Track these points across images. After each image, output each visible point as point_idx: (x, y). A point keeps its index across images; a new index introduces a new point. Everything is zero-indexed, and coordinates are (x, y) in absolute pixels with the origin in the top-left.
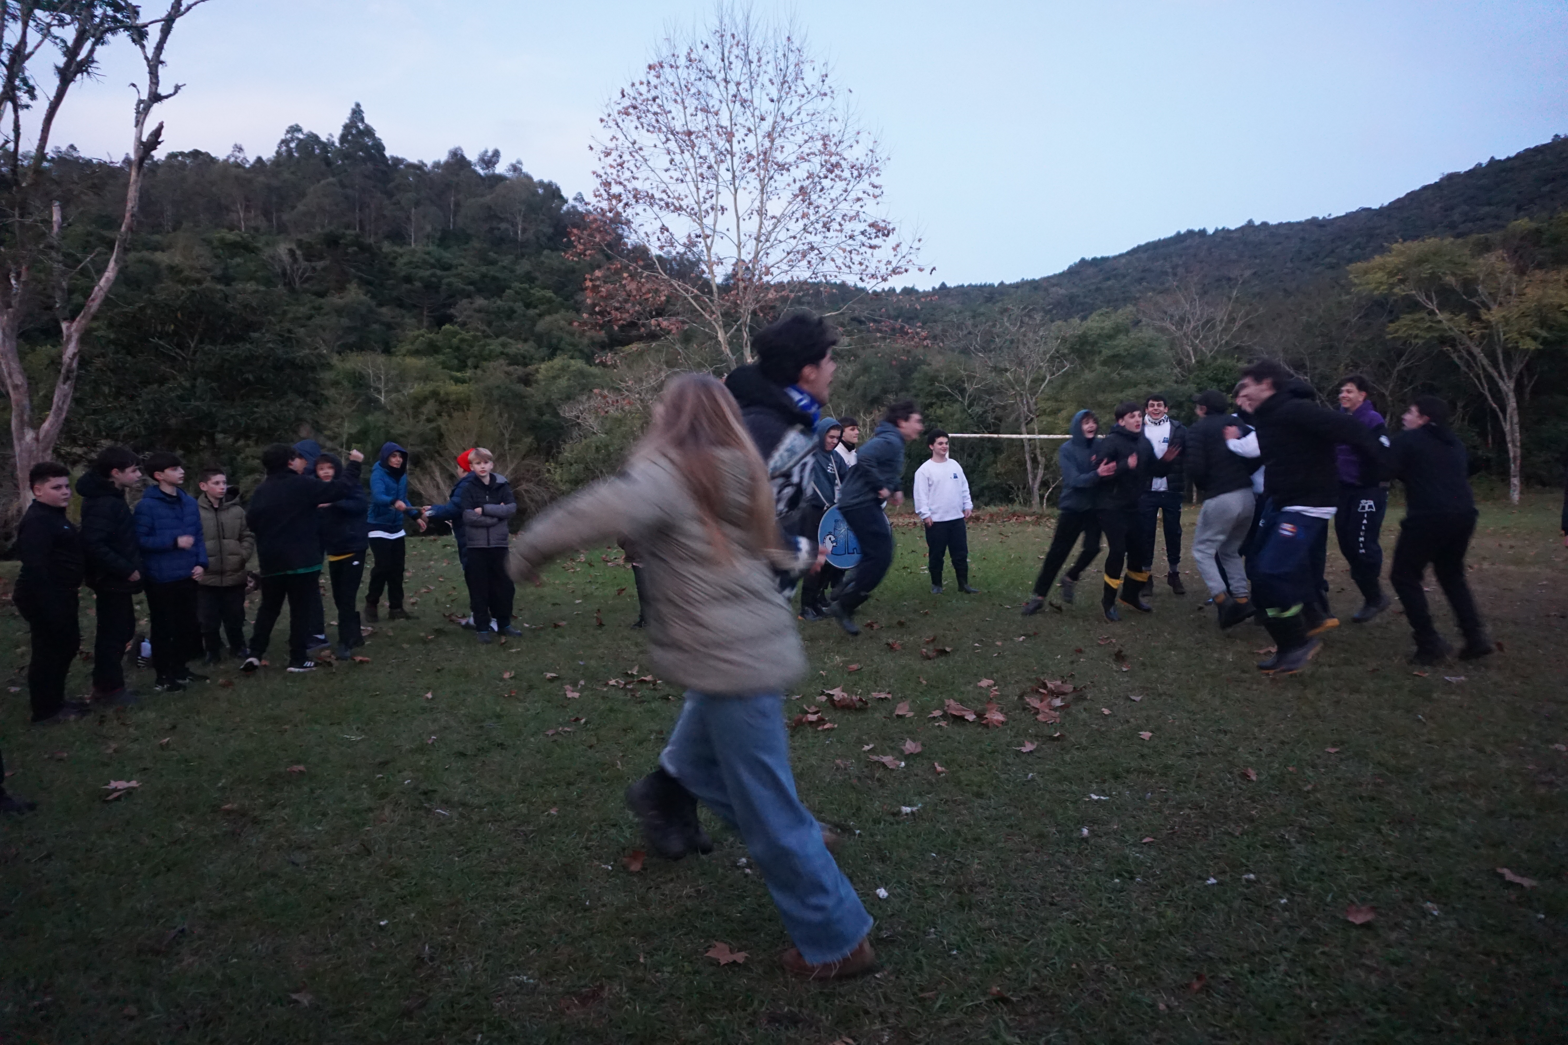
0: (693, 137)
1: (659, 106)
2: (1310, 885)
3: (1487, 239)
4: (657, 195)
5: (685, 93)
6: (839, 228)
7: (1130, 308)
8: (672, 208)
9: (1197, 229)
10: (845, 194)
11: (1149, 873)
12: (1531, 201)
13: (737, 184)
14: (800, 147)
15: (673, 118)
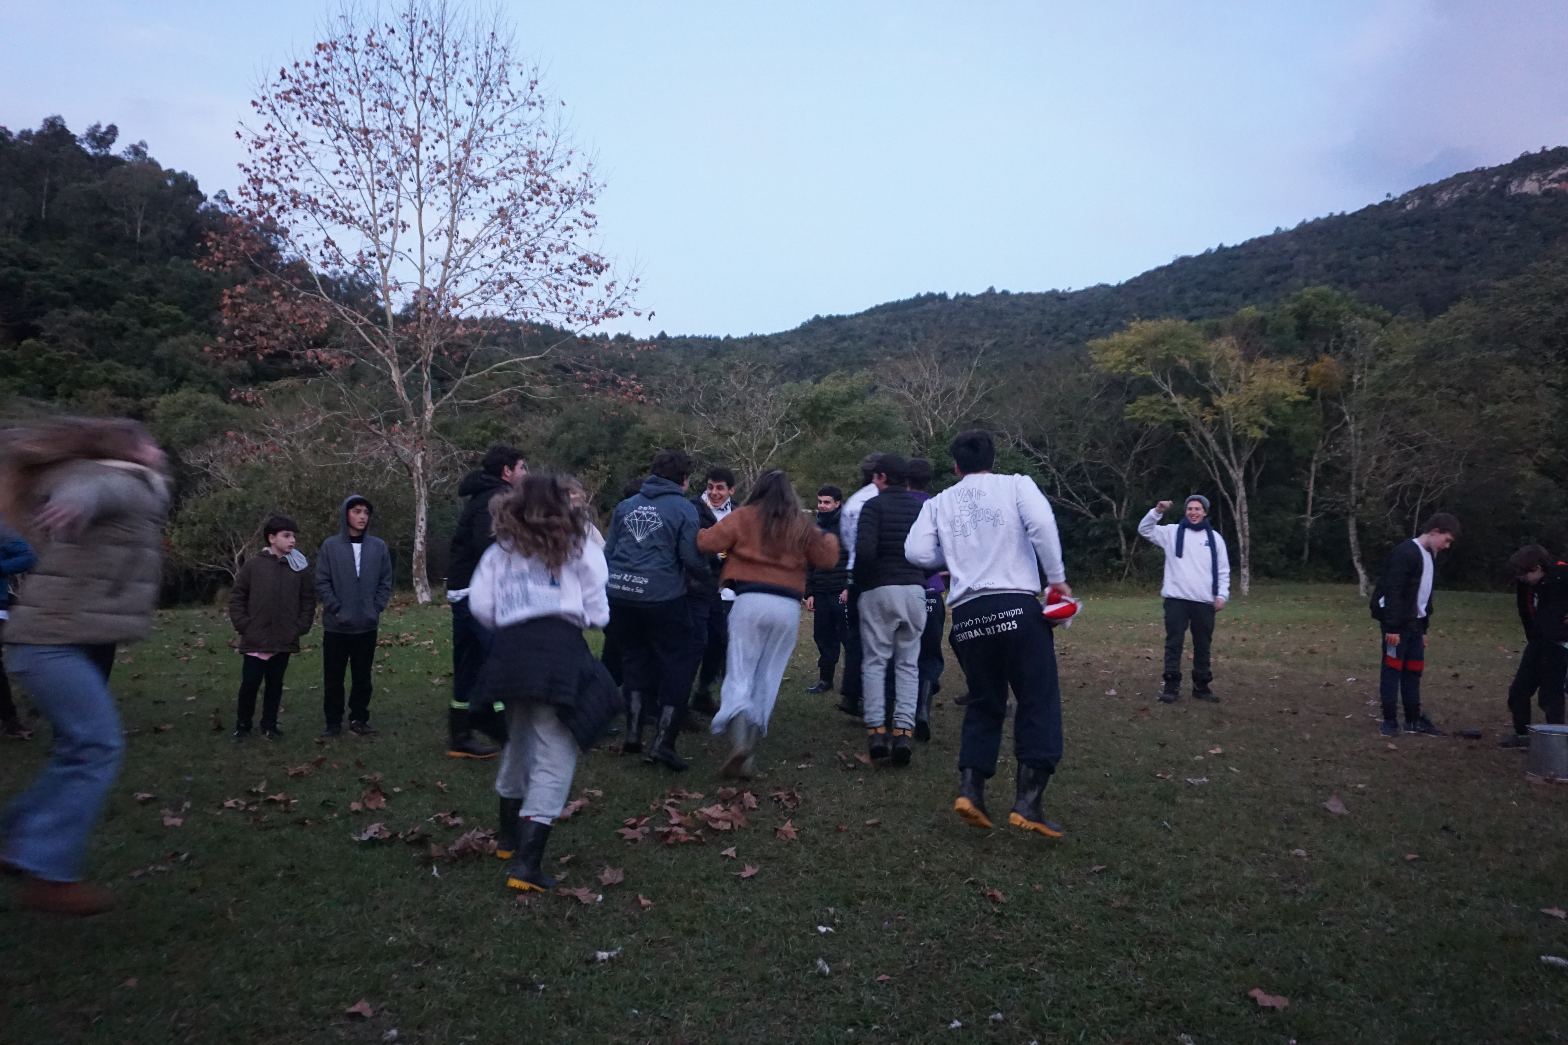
0: (371, 136)
1: (330, 95)
2: (1060, 1023)
3: (1218, 325)
4: (322, 201)
5: (363, 82)
6: (543, 259)
7: (866, 372)
8: (341, 219)
9: (937, 293)
10: (552, 221)
11: (887, 1018)
12: (1256, 290)
13: (422, 199)
14: (501, 161)
15: (347, 112)
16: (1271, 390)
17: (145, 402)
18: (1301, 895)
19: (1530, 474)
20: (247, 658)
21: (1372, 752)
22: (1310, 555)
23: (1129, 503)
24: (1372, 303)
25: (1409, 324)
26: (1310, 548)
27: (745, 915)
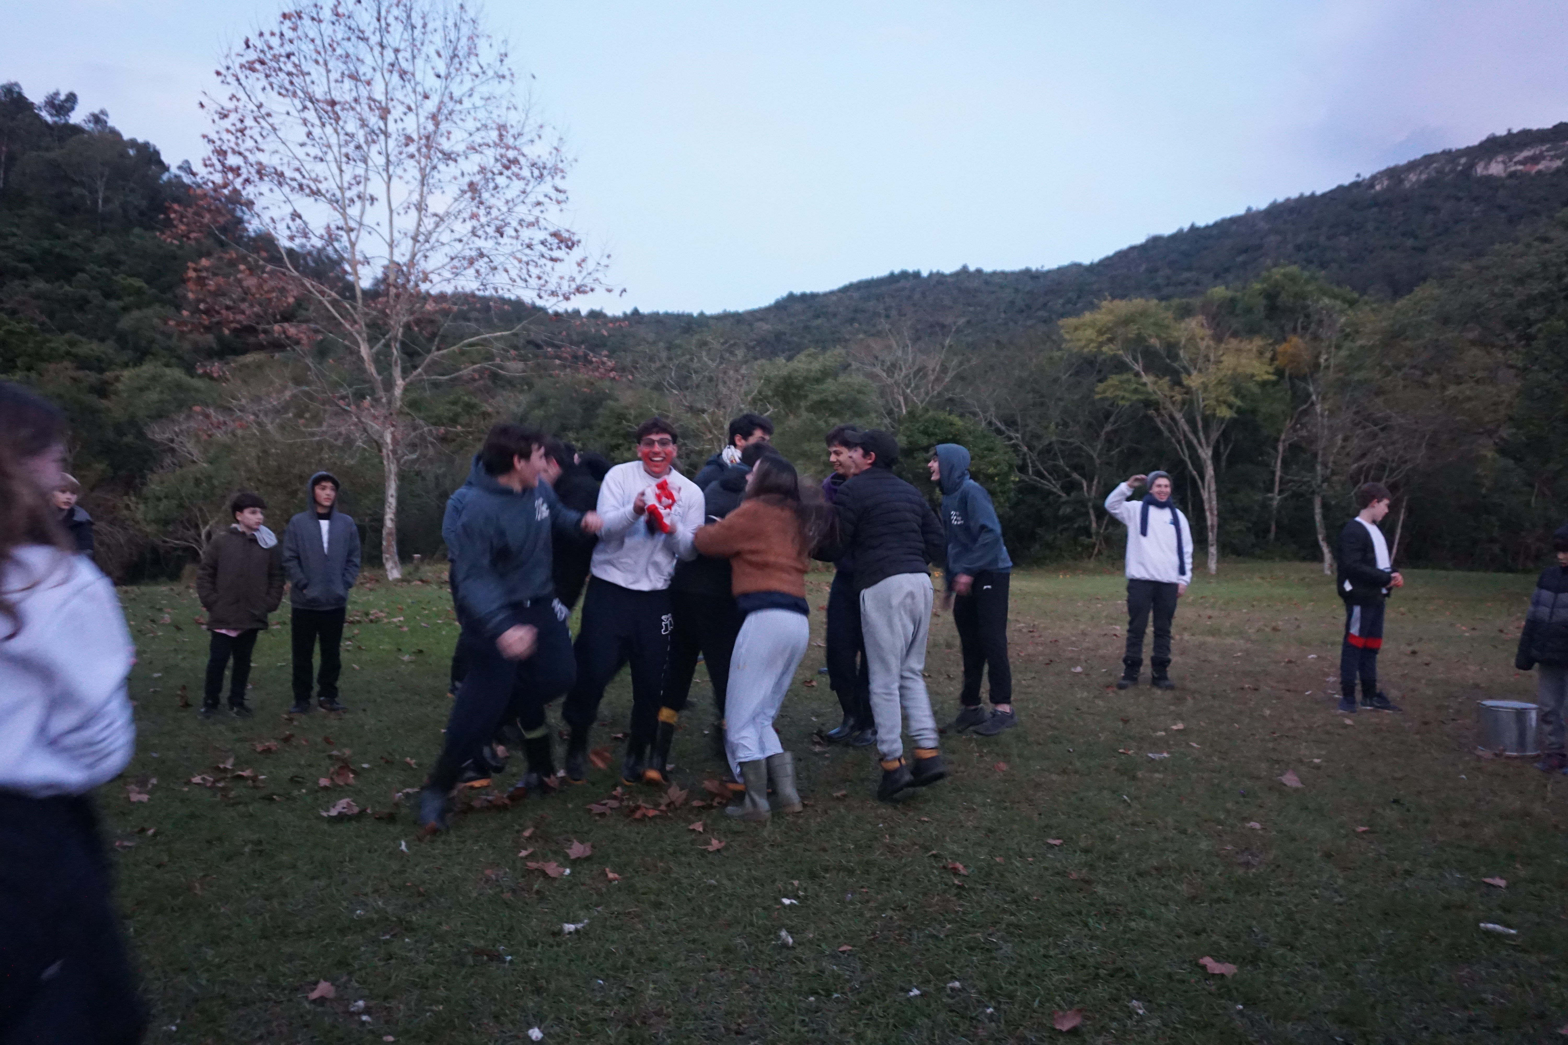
0: (338, 108)
1: (295, 65)
2: (1016, 990)
3: (1188, 304)
4: (288, 173)
5: (329, 53)
6: (514, 234)
7: (839, 350)
8: (307, 191)
9: (911, 271)
10: (523, 196)
11: (847, 987)
12: (1227, 270)
13: (391, 171)
14: (471, 135)
15: (313, 83)
16: (1240, 370)
17: (109, 375)
18: (1254, 866)
19: (1490, 455)
20: (216, 636)
21: (1329, 727)
22: (1276, 533)
23: (1099, 482)
24: (1339, 284)
25: (1375, 306)
26: (1277, 527)
27: (711, 888)
